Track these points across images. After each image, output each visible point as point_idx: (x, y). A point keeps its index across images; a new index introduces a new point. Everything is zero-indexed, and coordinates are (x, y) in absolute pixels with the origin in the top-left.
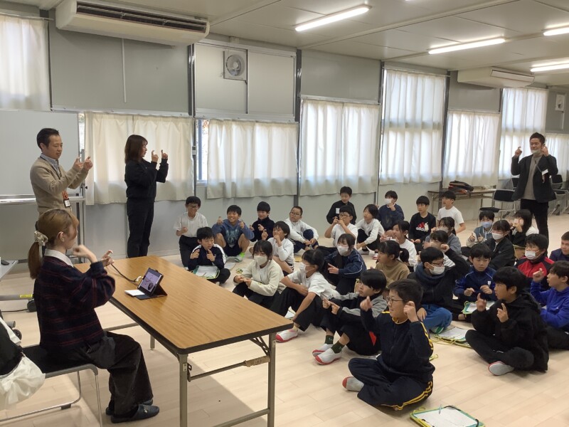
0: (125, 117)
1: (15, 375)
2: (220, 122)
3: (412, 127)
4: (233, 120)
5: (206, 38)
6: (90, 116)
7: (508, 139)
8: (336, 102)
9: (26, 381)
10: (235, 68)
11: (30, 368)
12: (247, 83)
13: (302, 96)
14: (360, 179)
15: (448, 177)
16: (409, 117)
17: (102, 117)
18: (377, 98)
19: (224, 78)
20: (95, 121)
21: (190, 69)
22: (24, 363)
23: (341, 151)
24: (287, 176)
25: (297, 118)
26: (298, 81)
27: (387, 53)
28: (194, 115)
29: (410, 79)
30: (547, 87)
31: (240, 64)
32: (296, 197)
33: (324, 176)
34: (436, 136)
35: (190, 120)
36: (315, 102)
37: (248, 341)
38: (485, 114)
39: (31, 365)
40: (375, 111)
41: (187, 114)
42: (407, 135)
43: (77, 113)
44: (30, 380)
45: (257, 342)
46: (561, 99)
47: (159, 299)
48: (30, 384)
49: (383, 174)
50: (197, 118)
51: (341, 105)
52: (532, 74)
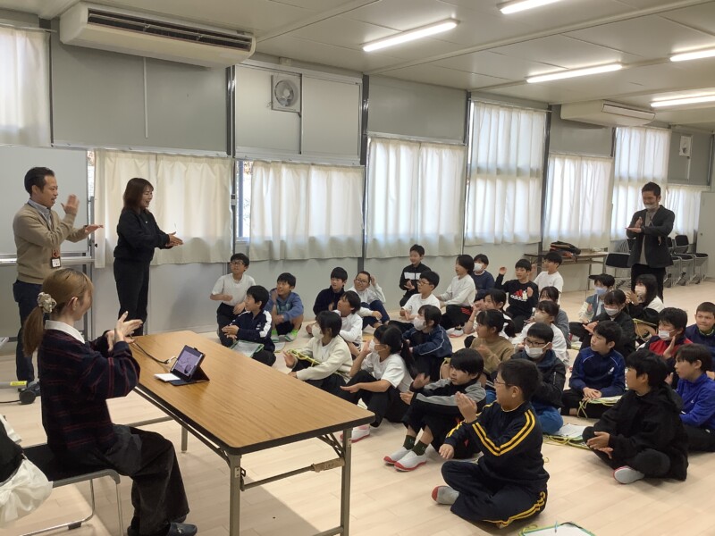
0: (146, 156)
1: (13, 483)
2: (266, 164)
3: (505, 173)
4: (283, 162)
5: (250, 58)
6: (101, 154)
7: (622, 190)
8: (411, 141)
9: (28, 491)
10: (286, 96)
11: (33, 474)
12: (300, 116)
13: (370, 133)
14: (441, 238)
15: (549, 237)
16: (501, 162)
17: (116, 156)
18: (462, 138)
19: (272, 109)
20: (107, 160)
21: (230, 97)
22: (25, 467)
23: (417, 202)
24: (350, 233)
25: (363, 161)
26: (365, 115)
27: (474, 81)
28: (234, 155)
29: (503, 114)
30: (669, 126)
31: (292, 92)
32: (361, 260)
33: (396, 234)
34: (535, 185)
35: (229, 162)
36: (386, 141)
37: (316, 439)
38: (594, 159)
39: (34, 470)
40: (459, 153)
41: (225, 154)
42: (499, 183)
43: (86, 150)
44: (33, 490)
45: (326, 440)
46: (686, 142)
47: (199, 385)
48: (33, 495)
49: (469, 232)
50: (238, 159)
51: (418, 144)
52: (652, 110)
